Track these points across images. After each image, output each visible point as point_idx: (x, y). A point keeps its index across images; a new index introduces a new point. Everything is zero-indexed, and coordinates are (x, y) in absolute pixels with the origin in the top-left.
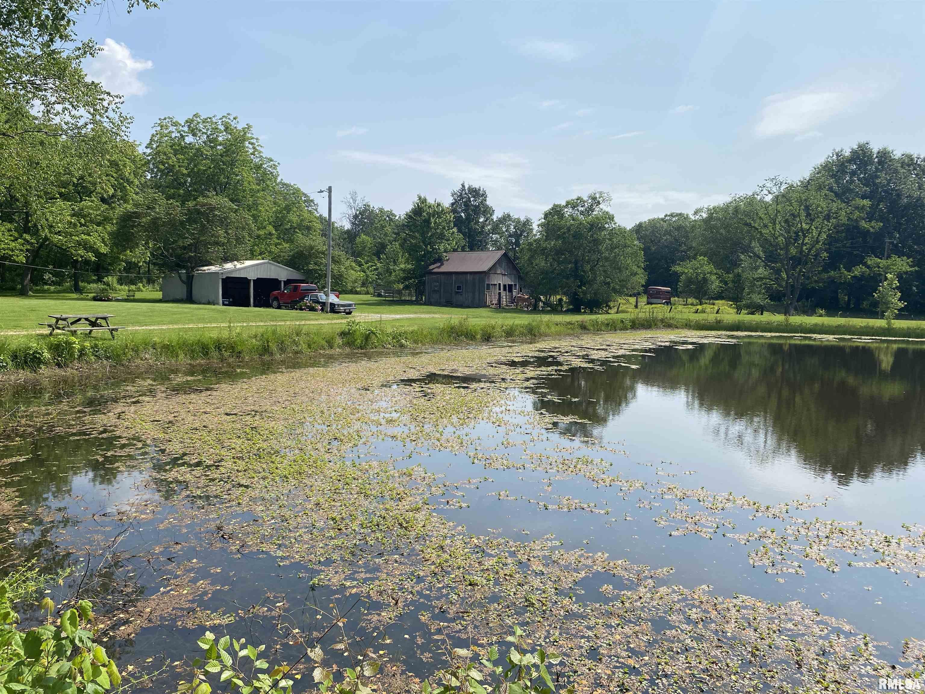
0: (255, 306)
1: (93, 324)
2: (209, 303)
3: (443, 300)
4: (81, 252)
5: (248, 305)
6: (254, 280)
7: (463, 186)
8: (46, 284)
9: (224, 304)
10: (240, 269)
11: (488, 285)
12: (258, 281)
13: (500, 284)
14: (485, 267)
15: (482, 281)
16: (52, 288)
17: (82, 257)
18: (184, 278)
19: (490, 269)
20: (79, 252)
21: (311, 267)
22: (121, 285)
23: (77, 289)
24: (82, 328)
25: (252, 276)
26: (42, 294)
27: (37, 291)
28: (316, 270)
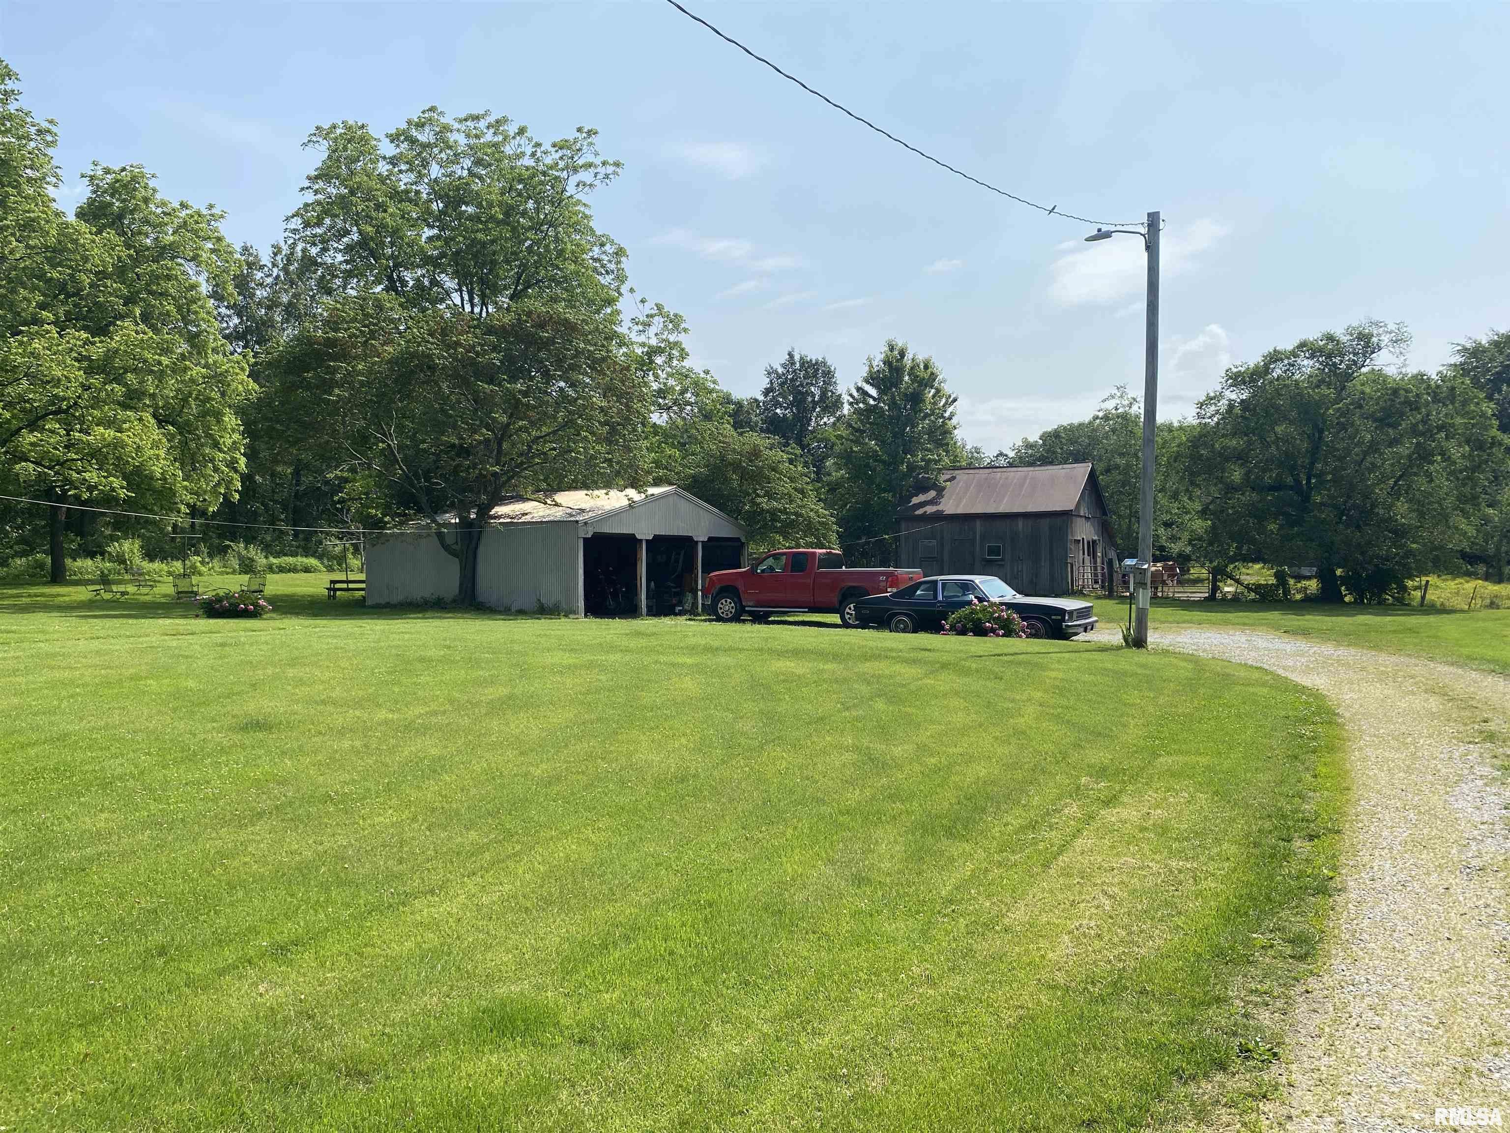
6: (647, 541)
7: (791, 355)
11: (1071, 542)
12: (658, 543)
15: (1058, 534)
17: (91, 489)
20: (87, 475)
22: (152, 560)
25: (644, 532)
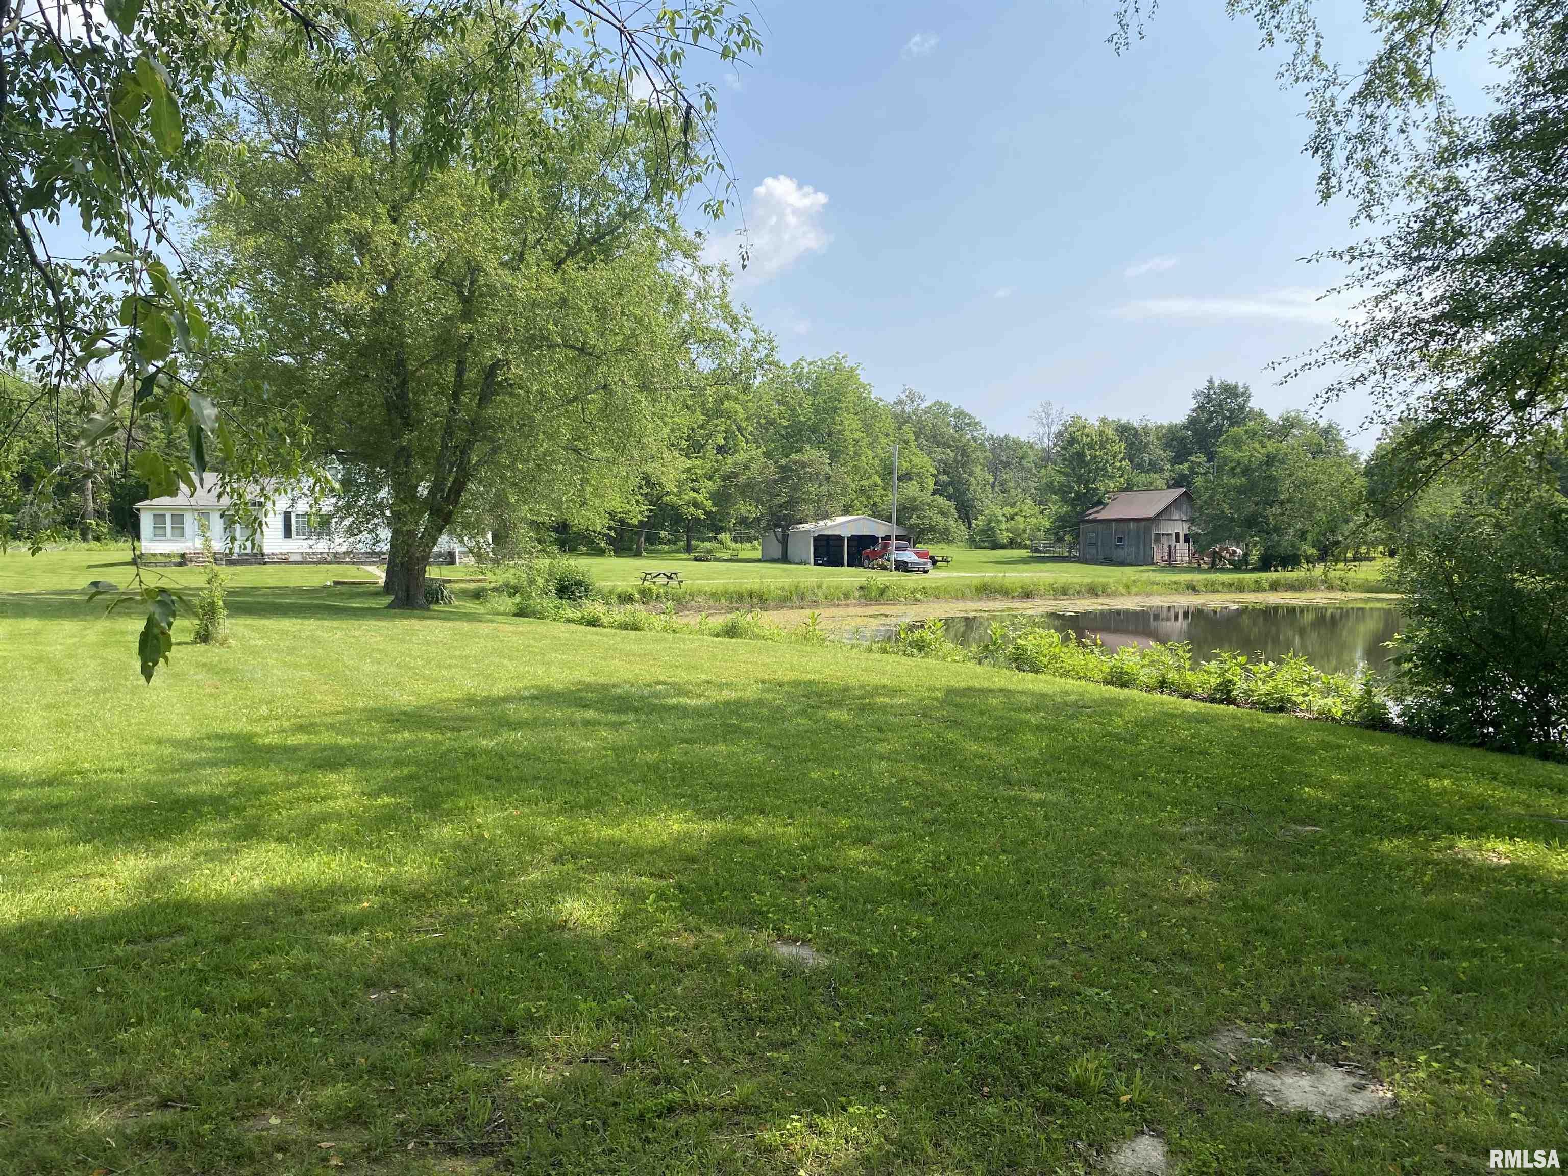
0: (849, 565)
1: (670, 578)
2: (801, 563)
3: (1101, 557)
4: (692, 509)
5: (842, 565)
6: (847, 538)
7: (1210, 382)
8: (661, 543)
9: (816, 564)
10: (831, 527)
11: (1157, 535)
12: (852, 539)
13: (1177, 534)
14: (1151, 513)
15: (1148, 530)
16: (666, 547)
17: (691, 515)
18: (780, 537)
19: (1159, 514)
20: (689, 510)
21: (913, 520)
22: (732, 543)
23: (688, 549)
24: (662, 580)
25: (846, 533)
26: (654, 553)
27: (651, 552)
28: (917, 525)
